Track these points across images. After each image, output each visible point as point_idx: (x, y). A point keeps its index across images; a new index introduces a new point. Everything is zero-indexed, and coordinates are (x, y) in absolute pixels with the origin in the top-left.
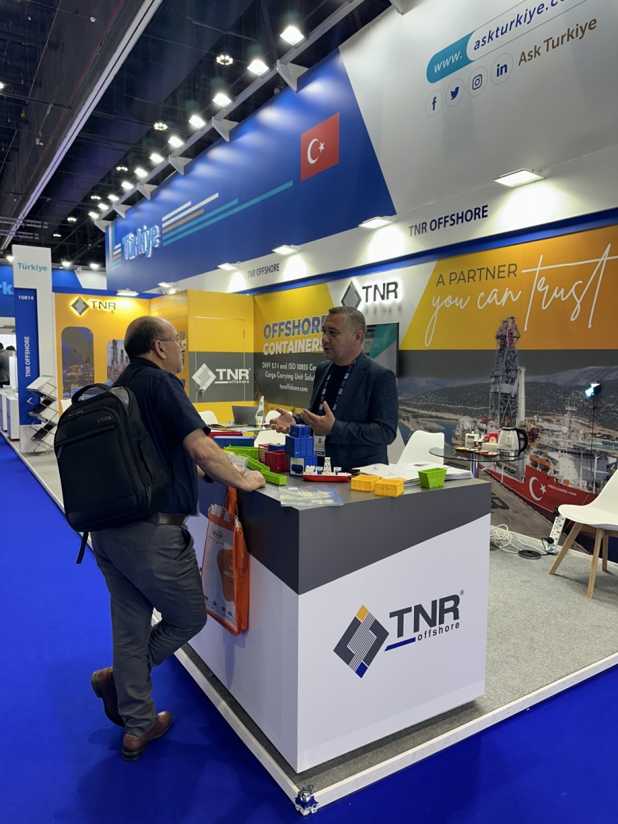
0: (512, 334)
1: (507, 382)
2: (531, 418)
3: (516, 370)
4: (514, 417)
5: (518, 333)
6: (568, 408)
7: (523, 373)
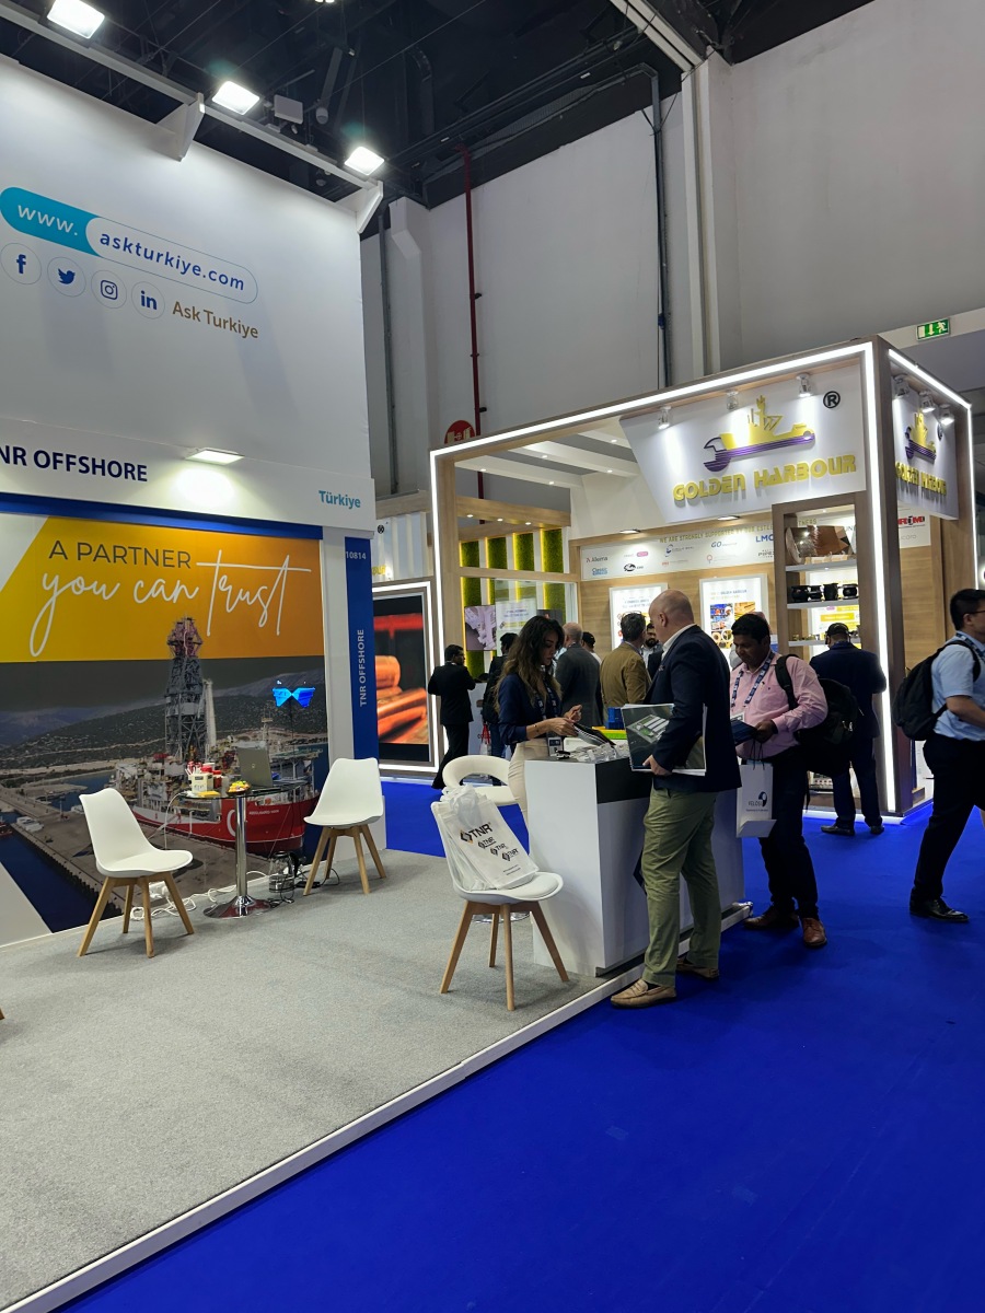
0: (191, 639)
1: (189, 701)
2: (224, 740)
3: (201, 685)
4: (203, 742)
5: (199, 638)
6: (264, 720)
7: (210, 686)
